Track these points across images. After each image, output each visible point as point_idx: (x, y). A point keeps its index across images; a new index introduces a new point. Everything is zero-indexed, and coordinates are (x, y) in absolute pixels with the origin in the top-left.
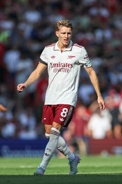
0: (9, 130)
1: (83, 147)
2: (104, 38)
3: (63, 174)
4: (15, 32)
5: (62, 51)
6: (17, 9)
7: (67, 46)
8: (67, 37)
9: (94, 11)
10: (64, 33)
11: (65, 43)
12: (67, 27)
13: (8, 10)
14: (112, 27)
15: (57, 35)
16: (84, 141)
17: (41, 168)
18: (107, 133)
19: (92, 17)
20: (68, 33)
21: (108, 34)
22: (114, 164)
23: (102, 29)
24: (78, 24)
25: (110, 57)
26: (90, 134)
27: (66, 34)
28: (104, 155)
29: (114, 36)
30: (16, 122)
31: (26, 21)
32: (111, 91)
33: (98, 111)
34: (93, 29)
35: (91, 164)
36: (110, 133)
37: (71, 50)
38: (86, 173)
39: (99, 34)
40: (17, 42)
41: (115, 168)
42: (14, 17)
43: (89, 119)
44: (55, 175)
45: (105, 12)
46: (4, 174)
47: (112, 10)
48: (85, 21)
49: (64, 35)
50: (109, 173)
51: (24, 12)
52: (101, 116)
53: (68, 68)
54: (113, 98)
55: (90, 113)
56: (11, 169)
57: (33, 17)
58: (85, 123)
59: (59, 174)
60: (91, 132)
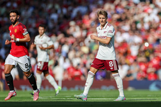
10: (101, 18)
45: (15, 5)
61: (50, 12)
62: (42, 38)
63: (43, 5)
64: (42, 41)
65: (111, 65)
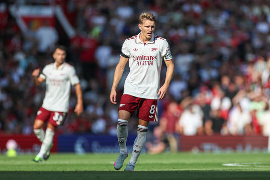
0: (100, 126)
1: (174, 143)
2: (196, 34)
3: (153, 170)
4: (107, 27)
5: (145, 44)
6: (109, 5)
7: (149, 39)
8: (150, 30)
9: (186, 8)
10: (148, 27)
11: (148, 37)
12: (151, 20)
13: (100, 6)
14: (205, 23)
15: (140, 28)
16: (176, 138)
17: (131, 165)
18: (198, 130)
19: (185, 13)
20: (152, 27)
21: (201, 30)
22: (205, 161)
23: (195, 25)
24: (171, 20)
25: (202, 54)
26: (181, 130)
27: (150, 27)
28: (195, 152)
29: (206, 33)
30: (106, 117)
31: (118, 17)
32: (203, 88)
33: (190, 107)
34: (186, 25)
35: (182, 161)
36: (201, 130)
37: (154, 43)
38: (177, 170)
39: (192, 31)
40: (108, 38)
41: (206, 165)
42: (106, 13)
43: (180, 115)
44: (145, 171)
45: (197, 9)
46: (94, 170)
47: (205, 6)
48: (177, 17)
49: (148, 28)
50: (200, 169)
51: (116, 8)
52: (193, 113)
53: (152, 60)
54: (205, 94)
55: (182, 110)
56: (101, 165)
57: (125, 12)
58: (176, 119)
59: (150, 170)
60: (183, 128)
61: (256, 21)
62: (62, 69)
63: (245, 9)
64: (62, 75)
65: (152, 111)
